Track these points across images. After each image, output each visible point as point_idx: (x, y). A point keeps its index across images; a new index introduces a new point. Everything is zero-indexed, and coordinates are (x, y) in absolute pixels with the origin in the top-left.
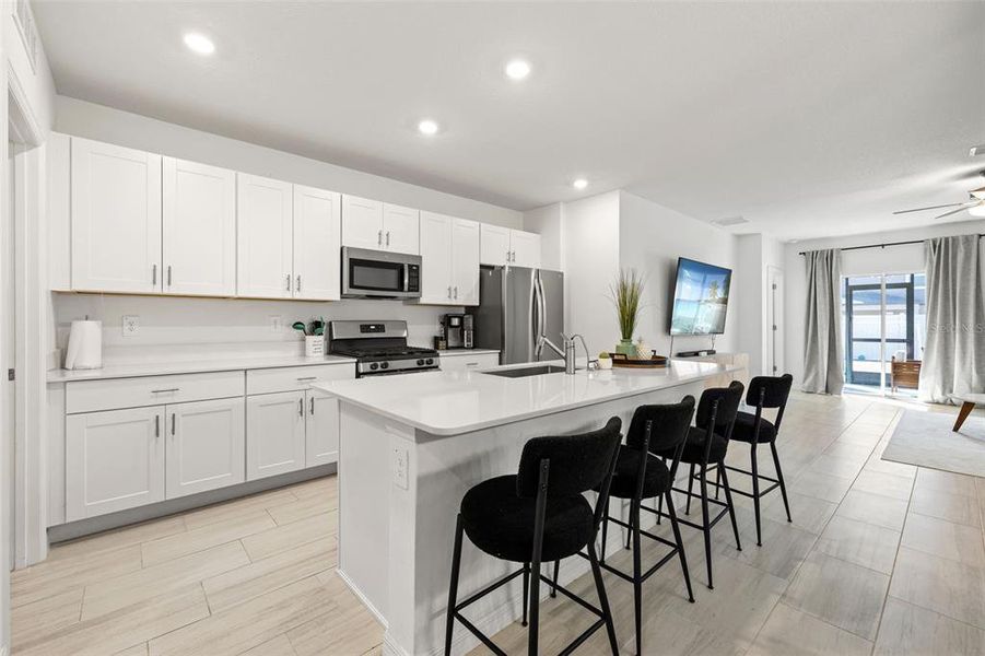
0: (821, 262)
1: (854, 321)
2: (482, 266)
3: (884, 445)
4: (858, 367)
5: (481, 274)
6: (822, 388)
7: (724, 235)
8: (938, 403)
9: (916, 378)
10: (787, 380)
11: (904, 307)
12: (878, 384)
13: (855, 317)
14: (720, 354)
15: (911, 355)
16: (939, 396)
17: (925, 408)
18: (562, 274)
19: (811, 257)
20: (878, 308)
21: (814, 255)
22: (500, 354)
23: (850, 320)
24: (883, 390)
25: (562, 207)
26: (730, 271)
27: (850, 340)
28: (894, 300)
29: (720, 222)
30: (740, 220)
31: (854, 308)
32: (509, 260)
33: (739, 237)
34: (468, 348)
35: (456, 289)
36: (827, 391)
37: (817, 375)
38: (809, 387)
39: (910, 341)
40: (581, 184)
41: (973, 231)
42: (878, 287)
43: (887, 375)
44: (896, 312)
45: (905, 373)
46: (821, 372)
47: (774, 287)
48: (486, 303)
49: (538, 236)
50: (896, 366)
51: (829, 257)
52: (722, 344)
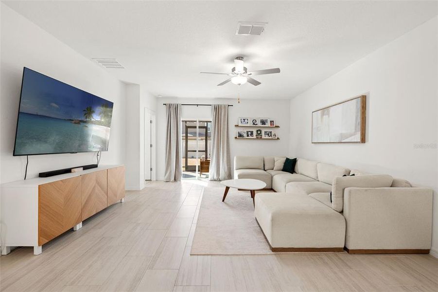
0: (173, 109)
6: (173, 179)
8: (215, 180)
9: (208, 168)
11: (204, 138)
12: (195, 171)
13: (188, 141)
15: (206, 157)
16: (215, 177)
20: (196, 138)
21: (170, 106)
24: (197, 174)
27: (187, 151)
36: (175, 180)
37: (170, 172)
38: (167, 179)
39: (206, 151)
41: (226, 103)
42: (196, 127)
43: (199, 166)
44: (202, 140)
45: (204, 166)
46: (172, 169)
47: (151, 122)
50: (202, 163)
51: (176, 108)
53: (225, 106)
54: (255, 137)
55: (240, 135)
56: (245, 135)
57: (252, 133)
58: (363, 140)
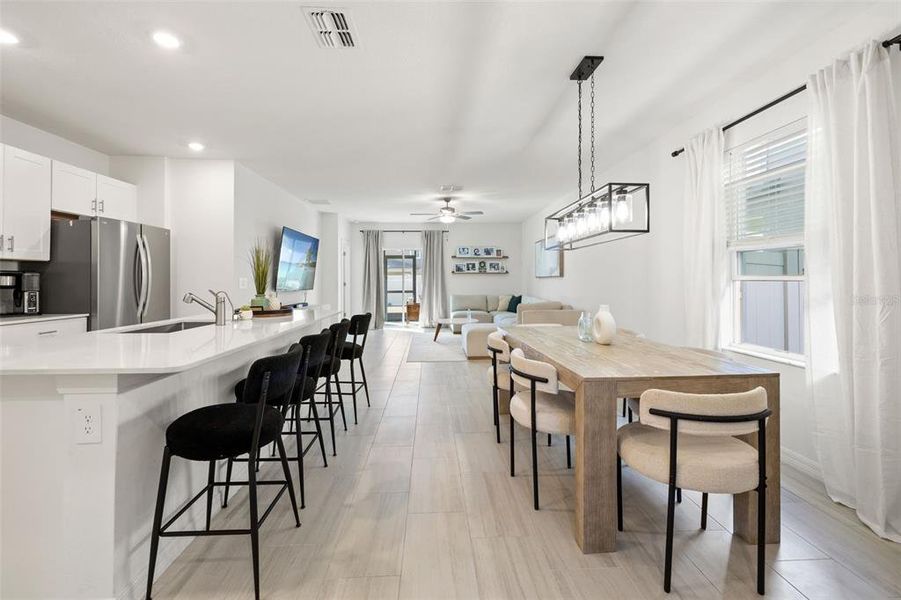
0: (372, 237)
1: (388, 280)
2: (54, 213)
3: (407, 355)
4: (391, 310)
5: (52, 222)
7: (312, 211)
8: (427, 327)
9: (417, 314)
10: (368, 316)
11: (411, 270)
12: (400, 320)
13: (388, 276)
14: (312, 306)
15: (415, 300)
16: (427, 324)
17: (422, 331)
18: (169, 231)
19: (367, 234)
20: (400, 270)
21: (369, 233)
22: (89, 319)
23: (386, 278)
24: (404, 323)
25: (166, 162)
26: (318, 240)
27: (387, 292)
28: (407, 265)
29: (310, 201)
30: (325, 202)
31: (389, 271)
32: (95, 209)
33: (322, 214)
34: (31, 314)
35: (11, 239)
36: (377, 327)
39: (414, 292)
40: (196, 147)
41: (440, 229)
42: (401, 257)
43: (405, 314)
44: (408, 273)
45: (413, 312)
47: (344, 254)
48: (61, 257)
49: (134, 186)
50: (409, 307)
51: (377, 235)
52: (311, 297)
53: (438, 232)
54: (477, 271)
55: (459, 269)
56: (465, 269)
57: (474, 265)
58: (562, 275)
